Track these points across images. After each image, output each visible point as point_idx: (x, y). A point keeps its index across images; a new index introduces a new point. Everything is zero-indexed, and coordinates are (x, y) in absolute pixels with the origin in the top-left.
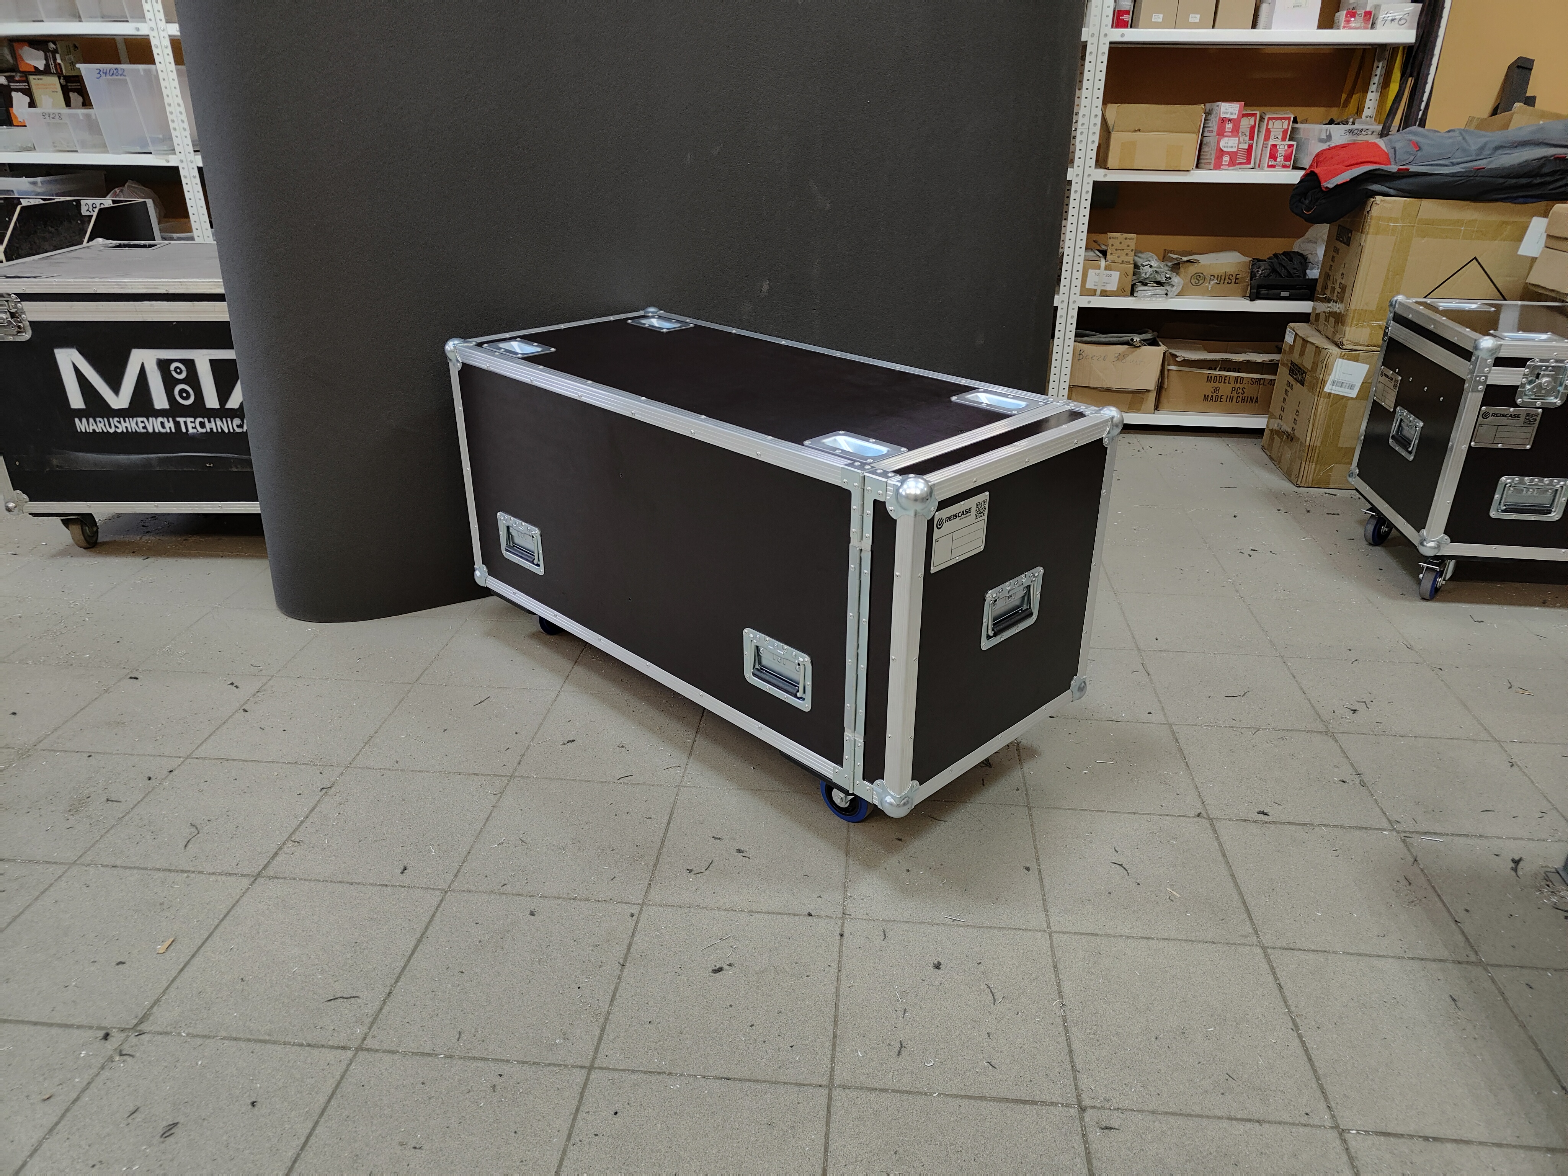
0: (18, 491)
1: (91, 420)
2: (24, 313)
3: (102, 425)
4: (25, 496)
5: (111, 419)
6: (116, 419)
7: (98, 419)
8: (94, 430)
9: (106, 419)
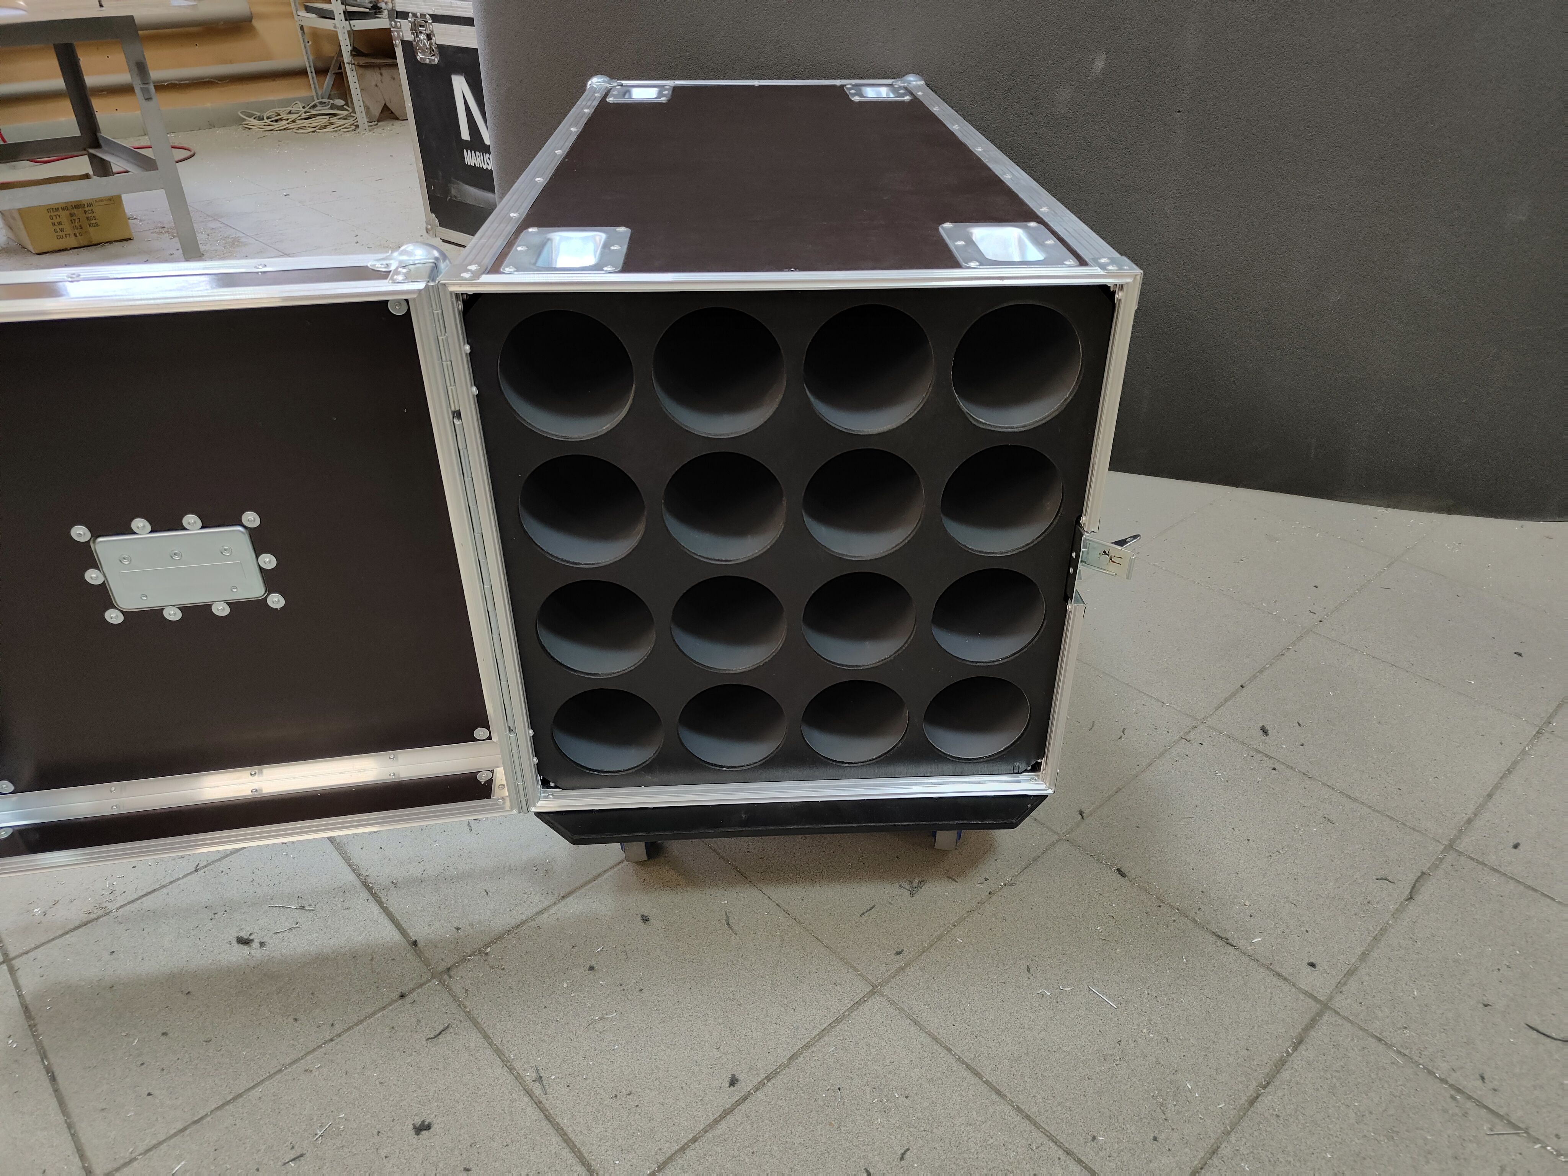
0: (434, 215)
1: (473, 152)
2: (434, 35)
3: (479, 160)
4: (437, 221)
5: (484, 154)
6: (488, 155)
7: (477, 153)
8: (475, 164)
9: (481, 154)
